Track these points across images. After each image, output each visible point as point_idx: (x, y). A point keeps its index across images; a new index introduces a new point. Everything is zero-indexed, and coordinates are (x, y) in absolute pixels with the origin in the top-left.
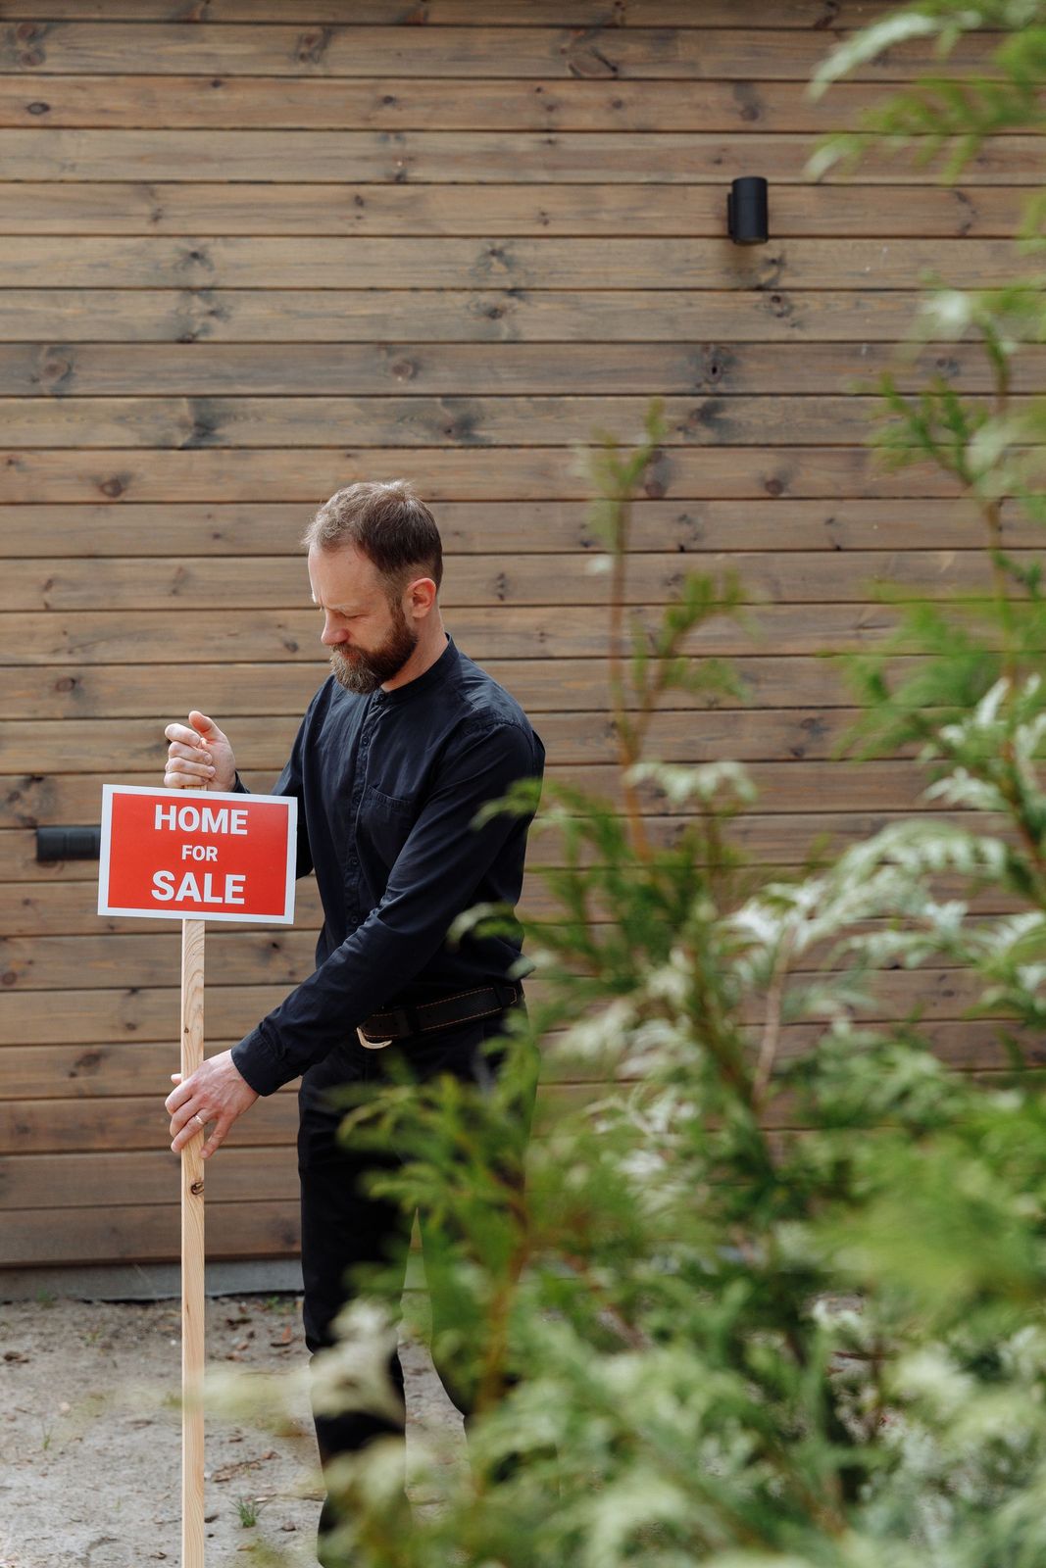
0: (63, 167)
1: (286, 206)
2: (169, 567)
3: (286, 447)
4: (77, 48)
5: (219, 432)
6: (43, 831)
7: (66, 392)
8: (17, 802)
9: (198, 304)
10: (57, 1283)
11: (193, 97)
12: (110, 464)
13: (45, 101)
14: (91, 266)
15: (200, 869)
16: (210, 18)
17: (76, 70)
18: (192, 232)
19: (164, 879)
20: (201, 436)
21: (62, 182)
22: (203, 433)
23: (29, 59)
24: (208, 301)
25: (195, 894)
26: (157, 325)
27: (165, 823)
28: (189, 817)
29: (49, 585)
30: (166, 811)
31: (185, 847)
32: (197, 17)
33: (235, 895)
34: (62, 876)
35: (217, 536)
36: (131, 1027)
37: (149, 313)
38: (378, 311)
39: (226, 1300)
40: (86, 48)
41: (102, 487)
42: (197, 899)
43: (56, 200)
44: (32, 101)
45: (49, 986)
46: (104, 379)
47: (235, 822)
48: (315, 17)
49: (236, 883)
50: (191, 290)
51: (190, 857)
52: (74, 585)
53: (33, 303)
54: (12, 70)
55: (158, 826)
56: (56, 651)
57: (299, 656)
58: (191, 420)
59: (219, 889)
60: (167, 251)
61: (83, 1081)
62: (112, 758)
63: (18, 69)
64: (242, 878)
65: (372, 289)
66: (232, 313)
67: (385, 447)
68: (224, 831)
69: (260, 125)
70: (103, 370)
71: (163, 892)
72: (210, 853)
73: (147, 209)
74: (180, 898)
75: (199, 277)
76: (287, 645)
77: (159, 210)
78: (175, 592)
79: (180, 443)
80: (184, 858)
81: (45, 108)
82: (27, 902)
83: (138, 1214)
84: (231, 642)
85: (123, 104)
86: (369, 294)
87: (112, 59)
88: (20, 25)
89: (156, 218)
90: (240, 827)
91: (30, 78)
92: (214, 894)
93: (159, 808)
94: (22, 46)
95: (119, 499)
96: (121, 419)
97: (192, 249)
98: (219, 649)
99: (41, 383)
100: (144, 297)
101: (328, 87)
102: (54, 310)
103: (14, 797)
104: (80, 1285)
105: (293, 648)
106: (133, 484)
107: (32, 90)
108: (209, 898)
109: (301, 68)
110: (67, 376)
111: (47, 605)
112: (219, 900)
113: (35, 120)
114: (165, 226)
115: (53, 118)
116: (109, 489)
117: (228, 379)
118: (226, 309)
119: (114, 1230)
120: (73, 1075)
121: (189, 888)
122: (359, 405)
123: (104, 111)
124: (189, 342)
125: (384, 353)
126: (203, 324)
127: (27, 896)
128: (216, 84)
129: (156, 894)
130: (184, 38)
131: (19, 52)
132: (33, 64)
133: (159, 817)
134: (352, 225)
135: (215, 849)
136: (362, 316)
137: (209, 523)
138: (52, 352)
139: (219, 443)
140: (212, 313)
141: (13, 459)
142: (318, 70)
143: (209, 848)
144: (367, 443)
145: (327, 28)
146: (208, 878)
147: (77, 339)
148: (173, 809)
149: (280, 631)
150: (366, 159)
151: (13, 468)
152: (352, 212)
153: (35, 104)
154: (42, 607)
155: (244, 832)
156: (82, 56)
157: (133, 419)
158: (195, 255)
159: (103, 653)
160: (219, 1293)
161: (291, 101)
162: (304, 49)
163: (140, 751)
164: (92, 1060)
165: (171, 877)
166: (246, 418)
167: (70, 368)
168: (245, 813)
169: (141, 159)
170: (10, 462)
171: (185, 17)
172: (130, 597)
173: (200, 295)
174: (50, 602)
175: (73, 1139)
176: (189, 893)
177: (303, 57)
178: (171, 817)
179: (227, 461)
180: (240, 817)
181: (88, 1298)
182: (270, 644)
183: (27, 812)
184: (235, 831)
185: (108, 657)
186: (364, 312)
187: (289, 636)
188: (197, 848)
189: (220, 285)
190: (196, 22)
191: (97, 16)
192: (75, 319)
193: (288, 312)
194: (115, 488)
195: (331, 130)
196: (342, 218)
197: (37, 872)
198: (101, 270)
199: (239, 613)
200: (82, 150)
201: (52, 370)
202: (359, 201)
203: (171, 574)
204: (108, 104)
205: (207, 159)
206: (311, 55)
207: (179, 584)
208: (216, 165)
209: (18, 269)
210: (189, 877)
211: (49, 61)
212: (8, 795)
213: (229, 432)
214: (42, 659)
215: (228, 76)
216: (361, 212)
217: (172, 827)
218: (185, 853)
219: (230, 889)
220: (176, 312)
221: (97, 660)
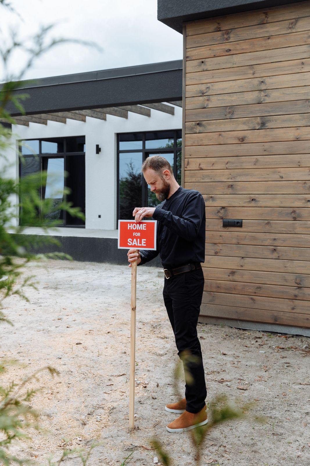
0: (233, 64)
1: (284, 67)
2: (254, 158)
3: (282, 128)
4: (237, 35)
5: (266, 125)
6: (224, 220)
7: (232, 118)
8: (219, 213)
9: (263, 94)
10: (226, 322)
11: (263, 43)
12: (241, 134)
13: (230, 49)
14: (239, 87)
15: (137, 238)
16: (268, 22)
17: (237, 40)
18: (262, 76)
19: (130, 240)
20: (262, 126)
21: (233, 67)
22: (263, 125)
23: (227, 39)
24: (265, 93)
25: (136, 243)
26: (253, 100)
27: (130, 228)
28: (134, 226)
29: (227, 163)
30: (130, 225)
31: (134, 233)
32: (265, 22)
33: (144, 244)
34: (228, 230)
35: (265, 150)
36: (242, 266)
37: (251, 97)
38: (306, 91)
39: (261, 332)
40: (239, 34)
41: (239, 140)
42: (136, 245)
43: (232, 72)
44: (227, 49)
45: (225, 255)
46: (241, 114)
47: (144, 227)
48: (294, 17)
49: (144, 241)
50: (261, 90)
51: (135, 235)
52: (233, 163)
53: (226, 97)
54: (223, 42)
55: (129, 229)
56: (228, 179)
57: (283, 180)
58: (260, 122)
59: (141, 243)
60: (256, 81)
61: (231, 278)
62: (240, 203)
63: (224, 42)
64: (145, 240)
65: (305, 86)
66: (270, 95)
67: (307, 126)
68: (141, 229)
69: (279, 47)
70: (241, 112)
71: (130, 243)
72: (139, 234)
73: (252, 72)
74: (133, 245)
75: (263, 87)
76: (280, 177)
77: (254, 72)
78: (255, 164)
79: (257, 128)
80: (134, 235)
81: (230, 50)
82: (220, 236)
83: (242, 309)
84: (267, 176)
85: (247, 47)
86: (304, 87)
87: (245, 36)
88: (225, 31)
89: (254, 74)
90: (145, 228)
91: (227, 44)
92: (140, 244)
93: (129, 224)
94: (226, 36)
95: (243, 142)
96: (244, 123)
97: (262, 80)
98: (265, 178)
99: (227, 116)
100: (250, 93)
101: (296, 35)
102: (231, 98)
103: (219, 212)
104: (231, 323)
105: (282, 177)
106: (246, 139)
107: (227, 46)
108: (139, 245)
109: (290, 31)
110: (233, 114)
111: (227, 168)
112: (141, 245)
113: (228, 53)
114: (256, 75)
115: (232, 52)
116: (241, 140)
117: (269, 112)
118: (269, 94)
119: (237, 312)
120: (229, 276)
121: (135, 242)
122: (300, 116)
123: (243, 49)
124: (260, 103)
125: (307, 102)
126: (263, 99)
127: (220, 235)
128: (269, 39)
129: (128, 244)
130: (262, 28)
131: (225, 38)
132: (228, 40)
133: (129, 226)
134: (301, 70)
135: (140, 233)
136: (302, 93)
137: (263, 147)
138: (229, 109)
139: (266, 128)
140: (266, 96)
141: (220, 134)
142: (294, 31)
143: (138, 233)
144: (302, 126)
145: (296, 19)
146: (139, 240)
147: (235, 105)
148: (131, 224)
149: (279, 173)
150: (305, 52)
151: (220, 136)
152: (301, 67)
153: (227, 50)
154: (226, 168)
155: (145, 229)
156: (238, 36)
157: (247, 123)
158: (262, 82)
159: (238, 179)
160: (261, 330)
161: (287, 40)
162: (291, 26)
163: (246, 202)
164: (233, 273)
165: (131, 240)
166: (273, 121)
167: (233, 112)
168: (146, 225)
169: (251, 59)
170: (220, 135)
171: (262, 23)
172: (245, 166)
173: (263, 91)
174: (227, 167)
175: (229, 290)
176: (135, 244)
177: (290, 28)
178: (131, 227)
179: (268, 132)
180: (145, 226)
181: (232, 327)
182: (276, 177)
183: (221, 215)
184: (144, 229)
185: (239, 180)
186: (303, 92)
187: (281, 175)
188: (136, 233)
189: (268, 89)
190: (265, 24)
191: (242, 26)
192: (234, 100)
193: (284, 94)
194: (242, 140)
195: (297, 46)
196: (298, 68)
197: (222, 229)
198: (241, 88)
199: (269, 169)
200: (238, 59)
201: (229, 113)
202: (303, 63)
203: (254, 160)
204: (244, 47)
205: (266, 57)
206: (292, 27)
207: (256, 162)
208: (268, 59)
209: (223, 89)
210: (135, 240)
211: (231, 39)
212: (217, 212)
213: (269, 125)
214: (225, 180)
215: (272, 36)
216: (303, 66)
217: (131, 229)
218: (134, 234)
219: (143, 242)
220: (257, 96)
221: (237, 181)
